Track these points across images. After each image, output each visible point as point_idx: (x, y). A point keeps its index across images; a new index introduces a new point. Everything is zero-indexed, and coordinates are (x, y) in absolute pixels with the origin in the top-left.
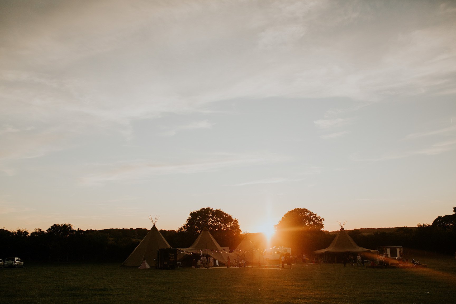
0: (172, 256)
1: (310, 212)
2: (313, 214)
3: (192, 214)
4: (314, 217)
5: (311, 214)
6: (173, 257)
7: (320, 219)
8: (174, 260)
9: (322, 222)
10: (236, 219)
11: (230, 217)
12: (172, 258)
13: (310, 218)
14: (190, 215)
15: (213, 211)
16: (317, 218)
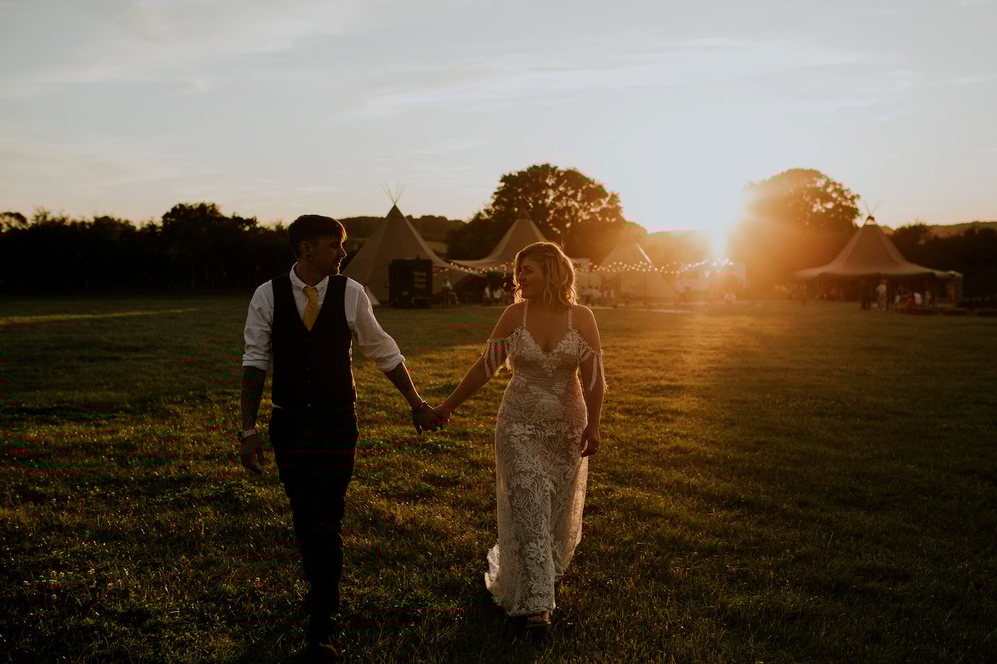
0: (420, 277)
1: (827, 178)
2: (834, 184)
3: (505, 179)
4: (836, 190)
5: (828, 184)
6: (424, 280)
7: (849, 197)
8: (424, 286)
9: (853, 203)
10: (615, 193)
11: (600, 187)
12: (420, 283)
13: (827, 193)
14: (501, 181)
15: (559, 172)
16: (841, 193)
